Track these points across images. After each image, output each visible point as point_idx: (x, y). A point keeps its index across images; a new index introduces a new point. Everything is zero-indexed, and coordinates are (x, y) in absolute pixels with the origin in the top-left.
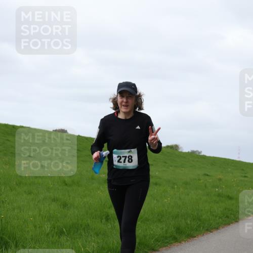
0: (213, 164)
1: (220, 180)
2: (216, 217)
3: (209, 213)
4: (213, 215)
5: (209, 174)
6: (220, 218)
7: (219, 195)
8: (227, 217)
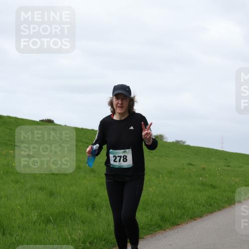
0: (197, 154)
1: (204, 169)
2: (200, 205)
3: (193, 202)
4: (197, 204)
5: (193, 163)
6: (203, 206)
7: (203, 184)
8: (211, 205)
